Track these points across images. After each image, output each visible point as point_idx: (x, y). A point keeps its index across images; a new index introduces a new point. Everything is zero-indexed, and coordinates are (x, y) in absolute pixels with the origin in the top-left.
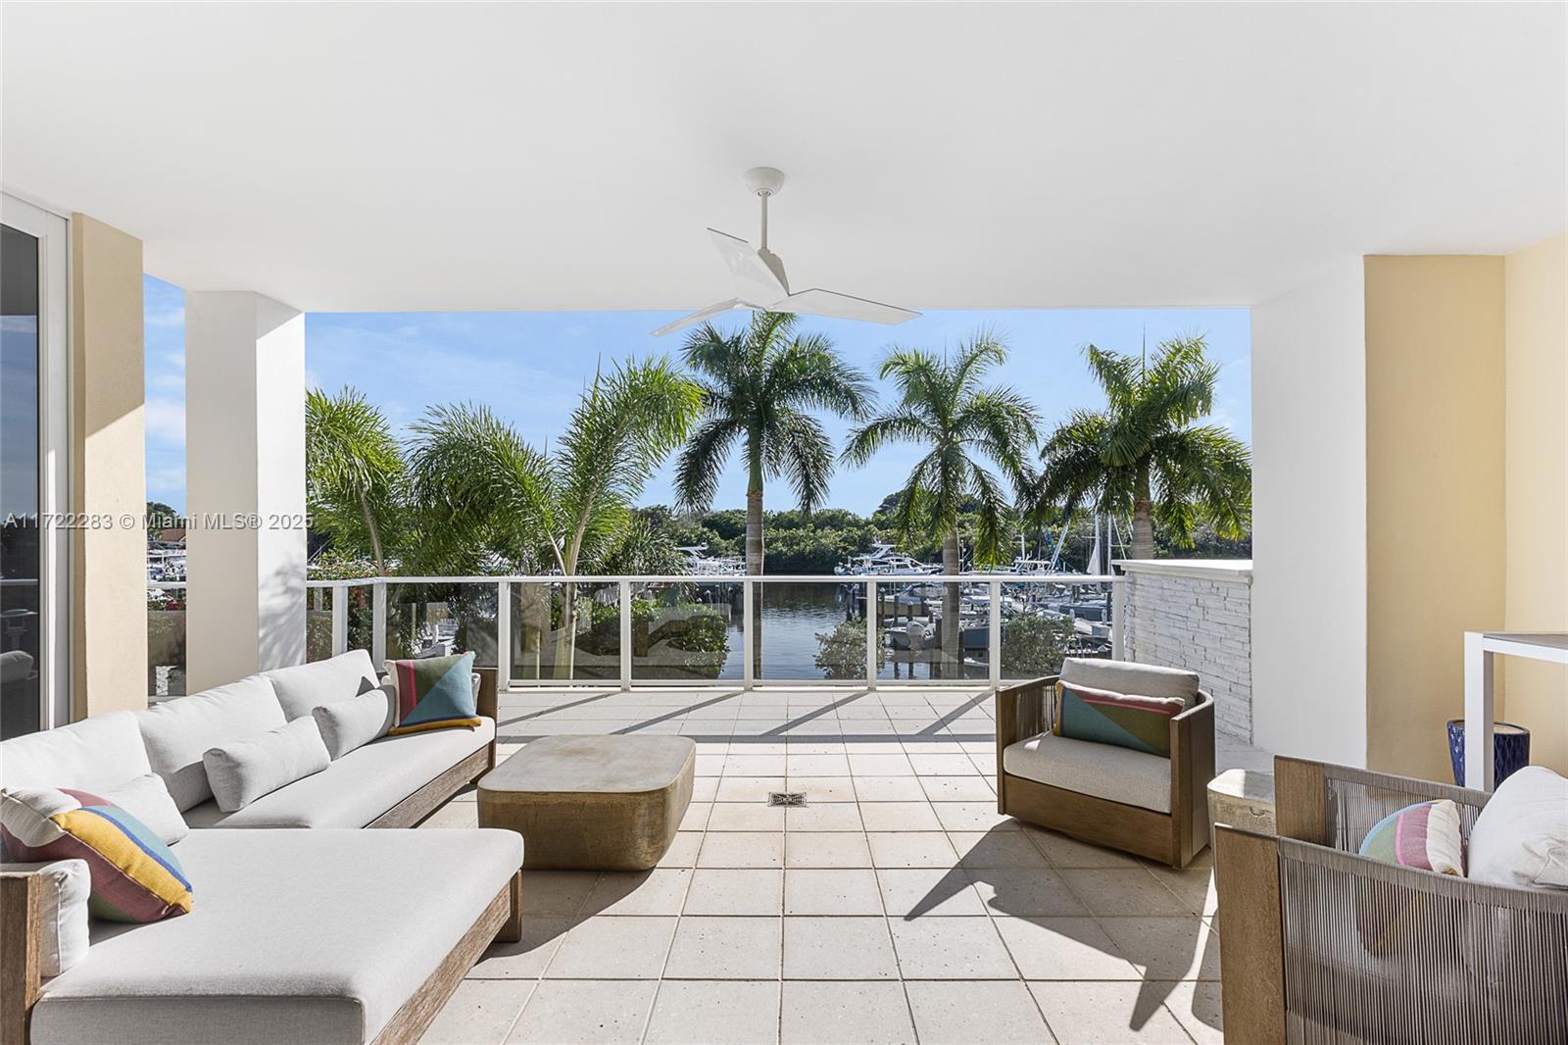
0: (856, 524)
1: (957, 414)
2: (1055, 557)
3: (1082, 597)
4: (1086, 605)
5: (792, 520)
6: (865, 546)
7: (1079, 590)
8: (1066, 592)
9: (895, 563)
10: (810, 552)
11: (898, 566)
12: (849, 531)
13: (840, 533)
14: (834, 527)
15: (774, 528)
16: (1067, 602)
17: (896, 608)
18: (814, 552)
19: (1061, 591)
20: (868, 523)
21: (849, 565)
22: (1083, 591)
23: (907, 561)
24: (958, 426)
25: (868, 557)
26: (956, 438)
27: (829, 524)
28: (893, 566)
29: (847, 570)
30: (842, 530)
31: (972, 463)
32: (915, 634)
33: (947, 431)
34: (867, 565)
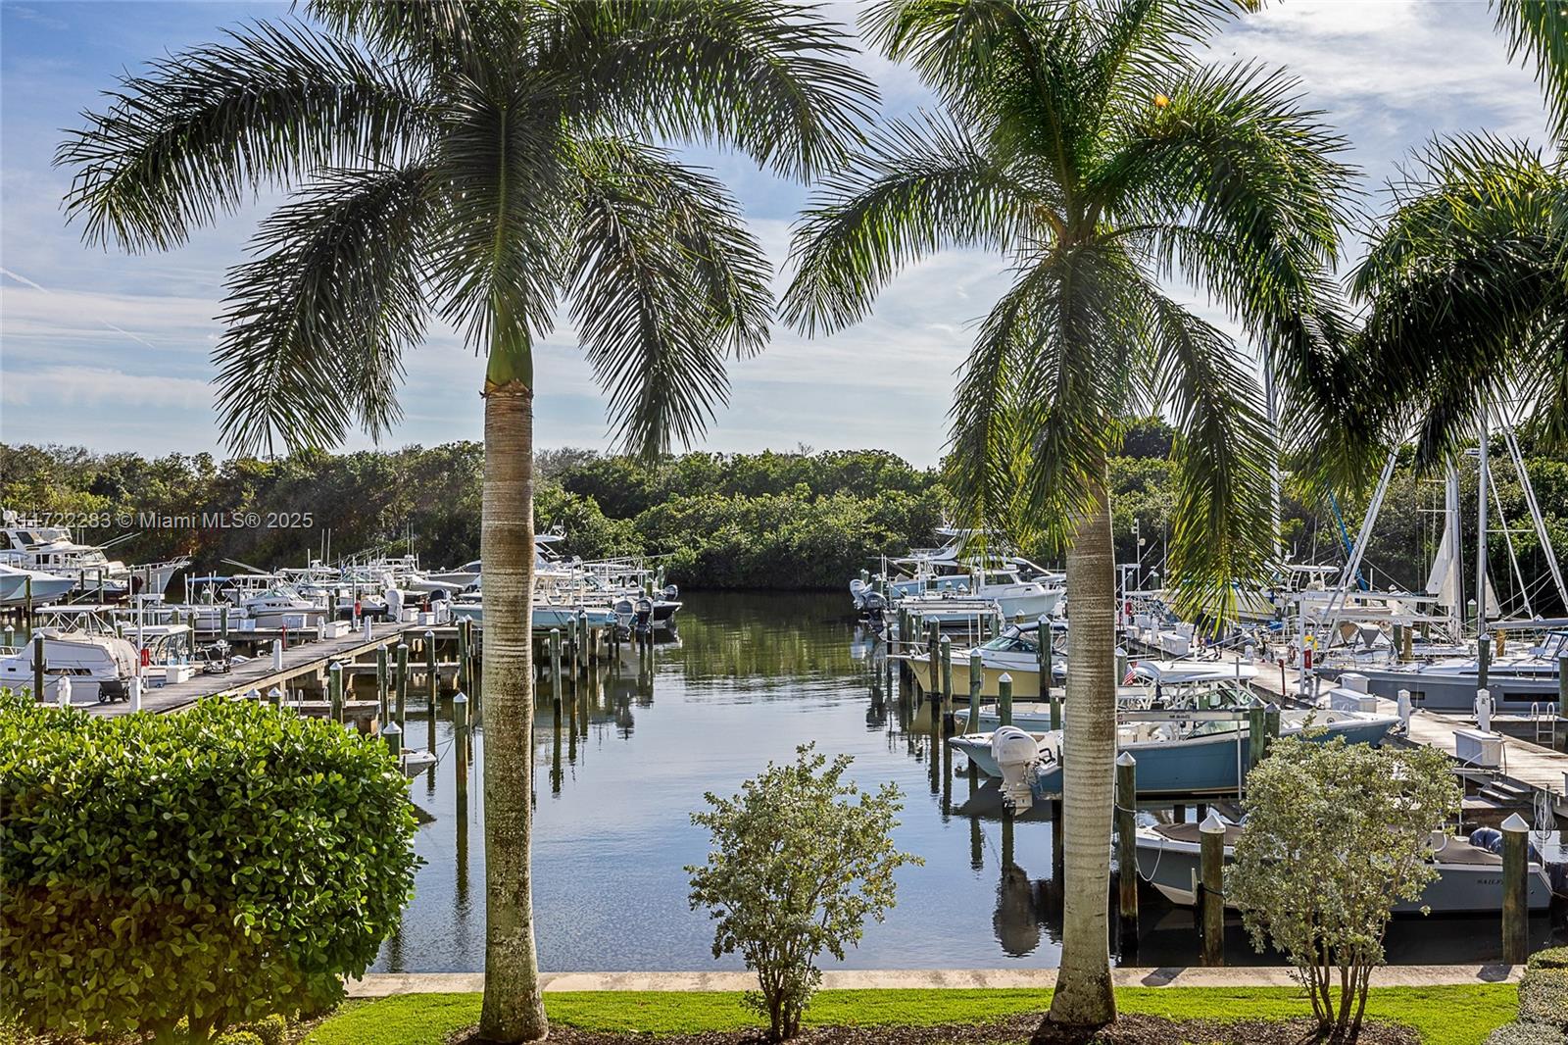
0: (904, 481)
1: (1106, 146)
2: (1357, 557)
3: (1415, 650)
4: (1429, 671)
5: (764, 475)
6: (922, 532)
7: (1408, 635)
8: (1380, 640)
9: (981, 573)
10: (800, 547)
11: (989, 580)
12: (889, 499)
13: (868, 502)
14: (856, 489)
15: (724, 492)
16: (1381, 663)
17: (975, 684)
18: (810, 546)
19: (1369, 637)
20: (930, 480)
21: (882, 577)
22: (1416, 634)
23: (1011, 570)
24: (1112, 187)
25: (926, 557)
26: (1107, 221)
27: (844, 483)
28: (978, 579)
29: (876, 587)
30: (872, 497)
31: (1154, 295)
32: (1015, 758)
33: (1076, 203)
34: (923, 576)
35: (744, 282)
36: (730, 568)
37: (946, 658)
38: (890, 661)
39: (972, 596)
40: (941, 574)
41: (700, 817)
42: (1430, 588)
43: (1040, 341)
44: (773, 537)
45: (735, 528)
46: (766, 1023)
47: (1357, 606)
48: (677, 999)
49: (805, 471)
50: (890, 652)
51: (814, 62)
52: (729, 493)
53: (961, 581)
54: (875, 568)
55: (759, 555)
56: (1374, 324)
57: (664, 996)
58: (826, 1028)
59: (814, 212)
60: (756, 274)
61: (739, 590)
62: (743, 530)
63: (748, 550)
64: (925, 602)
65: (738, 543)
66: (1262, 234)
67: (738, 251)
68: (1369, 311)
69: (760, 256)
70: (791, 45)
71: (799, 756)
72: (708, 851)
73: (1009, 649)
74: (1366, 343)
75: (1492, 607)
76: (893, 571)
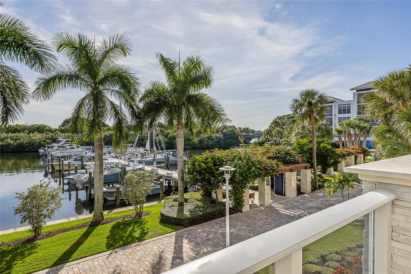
0: (50, 130)
1: (101, 75)
2: (135, 143)
3: (145, 157)
4: (146, 160)
5: (17, 129)
6: (54, 140)
7: (143, 154)
8: (138, 155)
9: (69, 147)
10: (26, 143)
11: (70, 148)
12: (47, 134)
13: (42, 134)
14: (39, 132)
15: (6, 132)
16: (139, 159)
17: (69, 167)
18: (29, 143)
19: (137, 155)
20: (56, 130)
21: (46, 149)
22: (144, 154)
23: (75, 146)
24: (102, 82)
25: (56, 145)
26: (101, 88)
27: (36, 131)
28: (68, 148)
29: (45, 150)
30: (43, 133)
31: (110, 100)
32: (79, 179)
33: (96, 84)
34: (55, 148)
35: (24, 91)
36: (8, 148)
37: (63, 163)
38: (48, 164)
39: (67, 151)
40: (59, 147)
41: (16, 197)
42: (146, 147)
43: (90, 107)
44: (19, 141)
45: (9, 140)
46: (33, 234)
47: (135, 150)
48: (10, 235)
49: (27, 128)
50: (49, 163)
51: (44, 52)
52: (7, 132)
53: (64, 149)
54: (44, 147)
55: (16, 145)
56: (144, 107)
57: (6, 235)
58: (47, 233)
59: (39, 78)
60: (27, 90)
61: (10, 152)
62: (11, 140)
63: (13, 144)
64: (57, 153)
65: (10, 143)
66: (129, 92)
67: (22, 85)
68: (143, 105)
69: (27, 87)
70: (38, 47)
71: (40, 182)
72: (18, 203)
73: (74, 161)
74: (143, 110)
75: (155, 149)
76: (48, 147)
